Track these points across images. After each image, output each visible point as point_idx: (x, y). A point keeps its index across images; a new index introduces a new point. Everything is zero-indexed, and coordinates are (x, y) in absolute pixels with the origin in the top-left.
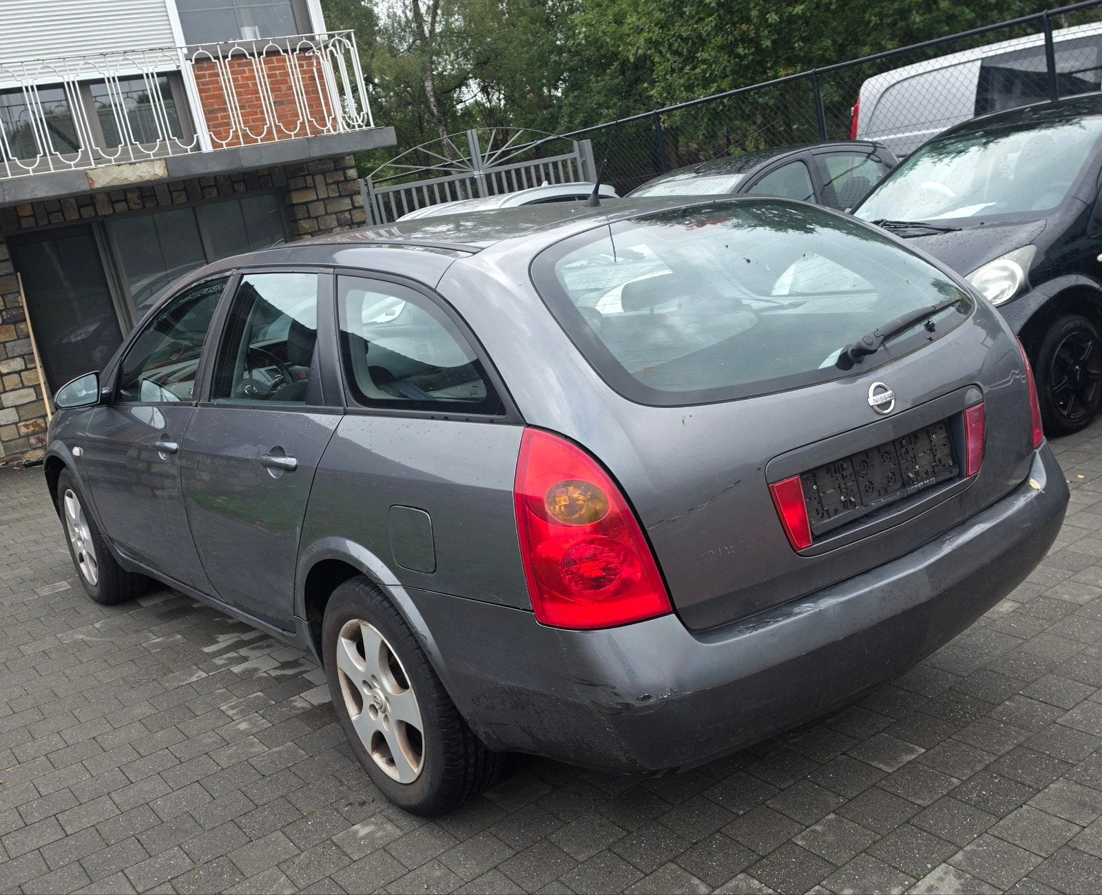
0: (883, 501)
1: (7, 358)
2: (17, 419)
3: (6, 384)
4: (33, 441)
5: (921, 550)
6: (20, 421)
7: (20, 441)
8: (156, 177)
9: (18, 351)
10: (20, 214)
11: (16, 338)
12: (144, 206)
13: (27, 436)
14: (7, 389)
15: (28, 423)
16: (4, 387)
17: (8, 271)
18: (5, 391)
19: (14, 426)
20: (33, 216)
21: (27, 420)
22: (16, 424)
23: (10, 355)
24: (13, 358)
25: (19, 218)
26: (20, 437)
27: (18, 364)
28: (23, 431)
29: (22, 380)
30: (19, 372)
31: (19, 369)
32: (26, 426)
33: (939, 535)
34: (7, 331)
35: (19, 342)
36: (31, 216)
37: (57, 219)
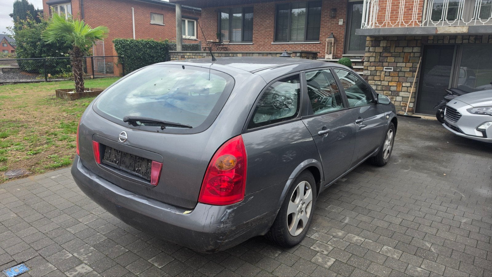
0: (124, 169)
1: (406, 82)
2: (401, 100)
3: (403, 89)
4: (403, 108)
5: (126, 191)
6: (402, 101)
7: (399, 107)
8: (463, 32)
9: (410, 81)
10: (429, 38)
11: (411, 76)
12: (475, 42)
13: (402, 106)
14: (402, 91)
15: (404, 103)
16: (402, 90)
17: (417, 56)
18: (401, 91)
19: (399, 102)
20: (433, 40)
21: (404, 102)
22: (400, 102)
23: (407, 81)
24: (408, 82)
25: (428, 40)
26: (400, 106)
27: (408, 84)
28: (402, 104)
29: (407, 90)
30: (408, 87)
31: (408, 86)
32: (403, 103)
33: (135, 193)
34: (409, 74)
35: (412, 78)
36: (432, 40)
37: (440, 42)
